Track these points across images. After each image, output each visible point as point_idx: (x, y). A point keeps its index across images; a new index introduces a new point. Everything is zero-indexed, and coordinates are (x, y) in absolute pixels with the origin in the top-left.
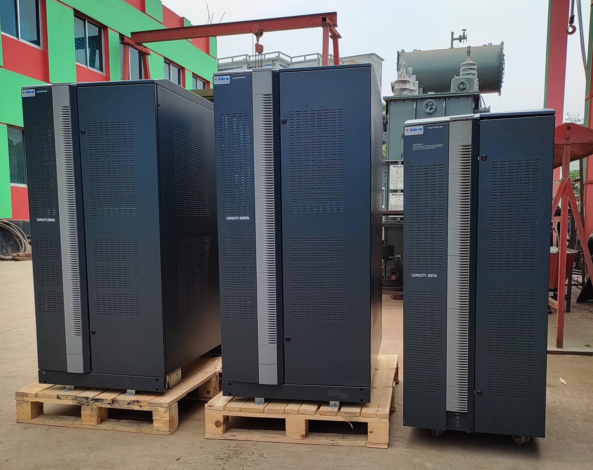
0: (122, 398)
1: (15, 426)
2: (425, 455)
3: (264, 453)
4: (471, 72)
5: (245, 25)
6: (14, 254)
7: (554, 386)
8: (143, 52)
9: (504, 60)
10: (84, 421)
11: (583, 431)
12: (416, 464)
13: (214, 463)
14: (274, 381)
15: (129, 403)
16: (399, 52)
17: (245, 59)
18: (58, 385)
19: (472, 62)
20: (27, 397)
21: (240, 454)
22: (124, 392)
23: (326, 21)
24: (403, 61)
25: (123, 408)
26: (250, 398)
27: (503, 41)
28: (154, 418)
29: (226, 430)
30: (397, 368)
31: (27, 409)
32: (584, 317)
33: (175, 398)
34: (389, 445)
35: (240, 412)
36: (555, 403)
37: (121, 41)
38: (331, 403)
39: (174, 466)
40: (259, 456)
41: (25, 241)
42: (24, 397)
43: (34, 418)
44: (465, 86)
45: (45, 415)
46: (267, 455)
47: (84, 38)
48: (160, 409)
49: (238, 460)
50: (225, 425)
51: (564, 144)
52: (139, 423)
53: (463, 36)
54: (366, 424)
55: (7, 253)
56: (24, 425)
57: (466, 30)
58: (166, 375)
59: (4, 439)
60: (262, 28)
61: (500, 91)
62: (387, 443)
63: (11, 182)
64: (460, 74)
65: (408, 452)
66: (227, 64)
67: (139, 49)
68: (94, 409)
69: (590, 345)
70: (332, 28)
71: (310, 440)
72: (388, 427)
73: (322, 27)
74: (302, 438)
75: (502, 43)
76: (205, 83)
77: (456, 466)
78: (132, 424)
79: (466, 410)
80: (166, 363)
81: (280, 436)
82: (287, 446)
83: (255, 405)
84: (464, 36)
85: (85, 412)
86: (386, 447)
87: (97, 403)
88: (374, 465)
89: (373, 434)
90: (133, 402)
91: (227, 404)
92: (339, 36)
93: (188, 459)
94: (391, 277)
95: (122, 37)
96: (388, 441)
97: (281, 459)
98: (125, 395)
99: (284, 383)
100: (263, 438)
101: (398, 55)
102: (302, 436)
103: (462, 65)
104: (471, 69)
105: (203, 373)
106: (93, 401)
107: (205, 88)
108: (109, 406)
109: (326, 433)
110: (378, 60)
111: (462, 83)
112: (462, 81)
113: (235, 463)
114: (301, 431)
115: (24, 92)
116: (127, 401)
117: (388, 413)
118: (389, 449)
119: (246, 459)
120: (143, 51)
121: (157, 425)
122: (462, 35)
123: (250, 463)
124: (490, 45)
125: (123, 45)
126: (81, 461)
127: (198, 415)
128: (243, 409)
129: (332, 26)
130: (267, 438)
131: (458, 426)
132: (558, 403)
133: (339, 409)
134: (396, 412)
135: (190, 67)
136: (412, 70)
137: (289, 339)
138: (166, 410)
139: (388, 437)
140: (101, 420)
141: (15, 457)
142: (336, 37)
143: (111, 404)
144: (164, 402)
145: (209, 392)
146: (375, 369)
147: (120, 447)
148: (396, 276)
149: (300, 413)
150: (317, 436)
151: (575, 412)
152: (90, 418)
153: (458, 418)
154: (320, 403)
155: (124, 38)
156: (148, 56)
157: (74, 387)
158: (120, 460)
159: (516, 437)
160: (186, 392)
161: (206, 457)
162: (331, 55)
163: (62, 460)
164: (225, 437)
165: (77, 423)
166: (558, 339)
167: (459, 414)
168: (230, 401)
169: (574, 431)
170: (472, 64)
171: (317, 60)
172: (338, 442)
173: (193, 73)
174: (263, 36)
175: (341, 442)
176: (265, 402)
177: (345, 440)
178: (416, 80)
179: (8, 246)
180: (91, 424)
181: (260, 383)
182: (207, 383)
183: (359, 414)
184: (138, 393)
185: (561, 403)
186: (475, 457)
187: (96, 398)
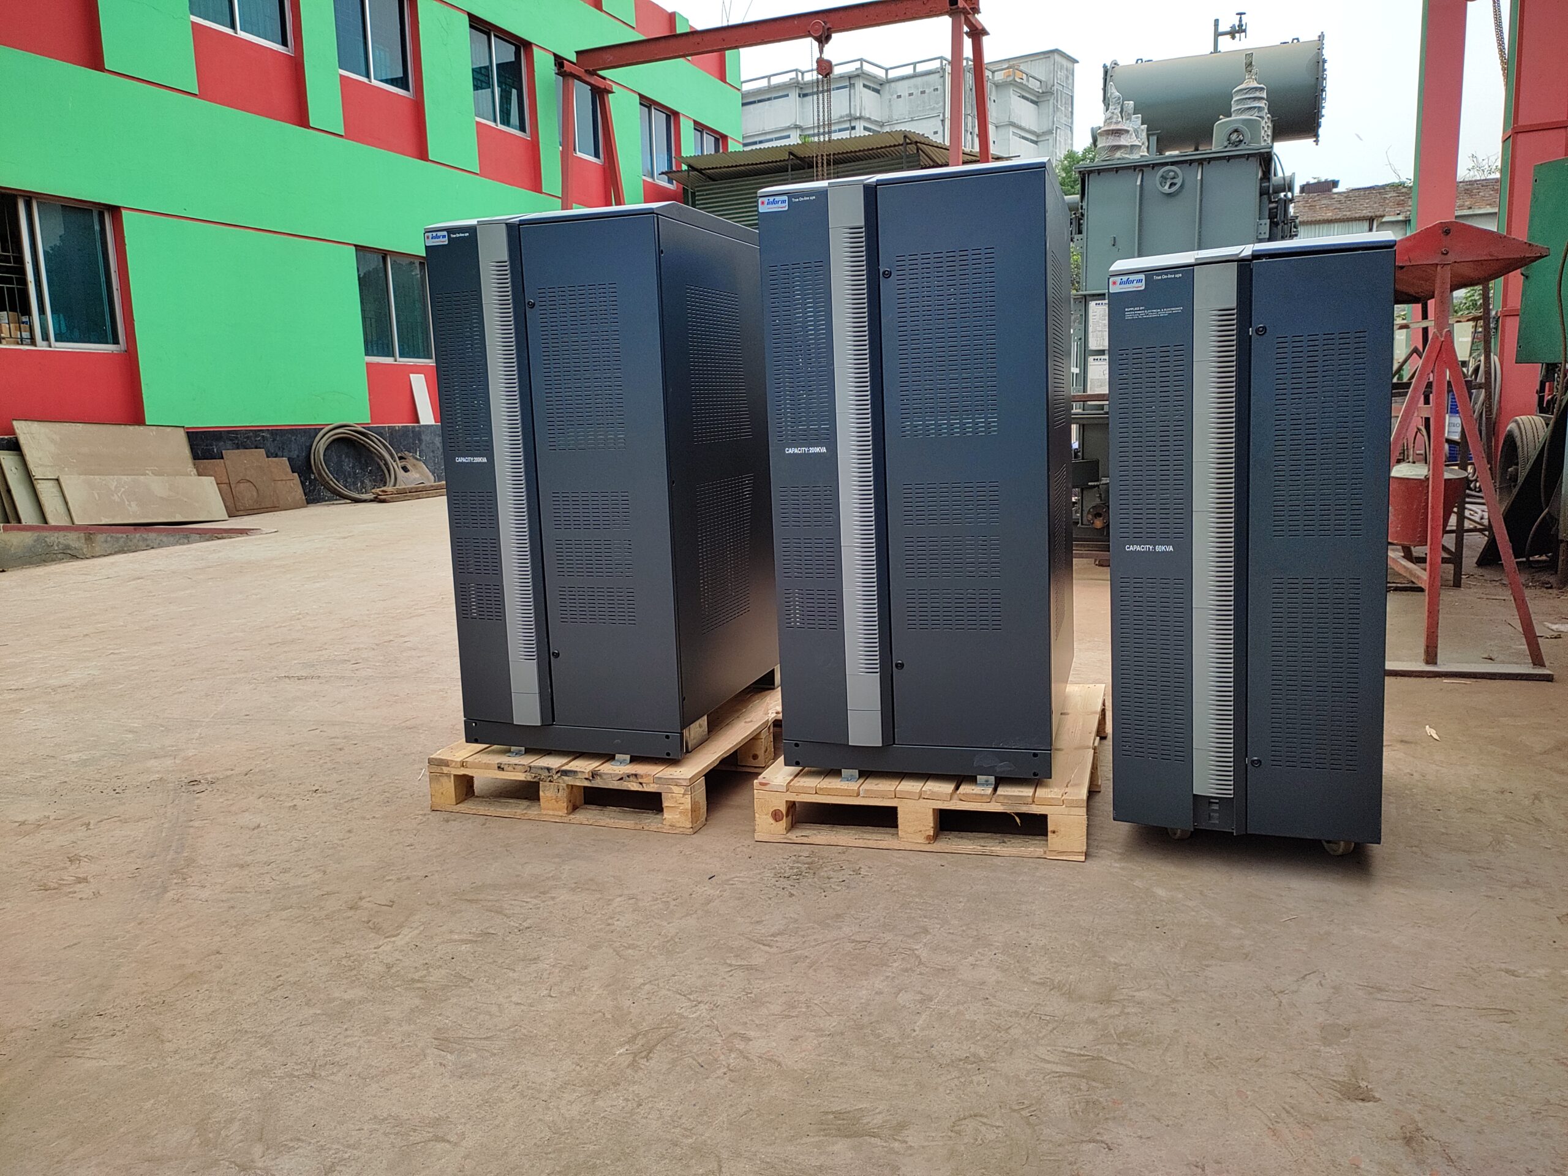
0: (607, 768)
1: (430, 816)
2: (1154, 873)
3: (860, 868)
4: (1252, 105)
5: (796, 22)
6: (377, 490)
7: (1411, 743)
8: (599, 88)
9: (1325, 70)
10: (544, 809)
11: (1461, 831)
12: (1137, 890)
13: (775, 885)
14: (875, 739)
15: (621, 779)
16: (1106, 67)
17: (794, 78)
18: (495, 746)
19: (1256, 85)
20: (448, 766)
21: (818, 869)
22: (610, 758)
23: (957, 4)
24: (1114, 90)
25: (611, 787)
26: (832, 769)
27: (1322, 33)
28: (665, 804)
29: (792, 827)
30: (1103, 711)
31: (449, 787)
32: (1488, 596)
33: (700, 769)
34: (1087, 855)
35: (816, 795)
36: (1412, 775)
37: (558, 69)
38: (980, 778)
39: (705, 889)
40: (852, 873)
41: (394, 464)
42: (443, 768)
43: (459, 803)
44: (1241, 136)
45: (477, 797)
46: (867, 871)
47: (488, 67)
48: (675, 789)
49: (816, 880)
50: (790, 817)
51: (1437, 264)
52: (639, 812)
53: (1238, 26)
54: (1044, 818)
55: (363, 489)
56: (446, 815)
57: (1245, 14)
58: (683, 727)
59: (414, 840)
60: (829, 25)
61: (1316, 136)
62: (1084, 851)
63: (366, 355)
64: (1232, 110)
65: (1122, 868)
66: (759, 91)
67: (593, 82)
68: (561, 788)
69: (1493, 658)
70: (969, 16)
71: (940, 845)
72: (1086, 822)
73: (950, 15)
74: (927, 842)
75: (1321, 37)
76: (718, 139)
77: (1213, 895)
78: (627, 815)
79: (1230, 794)
80: (682, 707)
81: (887, 837)
82: (901, 855)
83: (842, 783)
84: (1240, 26)
85: (546, 793)
86: (1082, 858)
87: (566, 778)
88: (1060, 890)
89: (1057, 836)
90: (628, 776)
91: (792, 780)
92: (984, 32)
93: (728, 877)
94: (1093, 523)
95: (559, 61)
96: (1085, 848)
97: (892, 879)
98: (612, 763)
99: (894, 743)
100: (857, 840)
101: (1106, 73)
102: (928, 837)
103: (1236, 92)
104: (1255, 99)
105: (746, 722)
106: (559, 774)
107: (719, 151)
108: (587, 784)
109: (972, 832)
110: (1065, 62)
111: (1236, 131)
112: (1235, 126)
113: (811, 885)
114: (924, 829)
115: (428, 237)
116: (618, 774)
117: (1085, 797)
118: (1086, 864)
119: (829, 878)
120: (600, 86)
121: (670, 817)
122: (1237, 23)
123: (838, 885)
124: (1295, 41)
125: (561, 78)
126: (548, 878)
127: (738, 799)
128: (821, 789)
129: (969, 13)
130: (865, 841)
131: (1215, 821)
132: (1416, 776)
133: (995, 790)
134: (1101, 794)
135: (690, 109)
136: (1133, 106)
137: (902, 665)
138: (685, 790)
139: (1085, 840)
140: (574, 808)
141: (437, 871)
142: (977, 33)
143: (590, 780)
144: (682, 777)
145: (755, 757)
146: (1061, 714)
147: (610, 854)
148: (1103, 519)
149: (923, 796)
150: (956, 837)
151: (1450, 793)
152: (555, 803)
153: (1216, 807)
154: (960, 779)
155: (563, 63)
156: (610, 95)
157: (525, 749)
158: (614, 877)
159: (1328, 842)
160: (718, 757)
161: (760, 874)
162: (967, 59)
163: (518, 876)
164: (790, 839)
165: (533, 812)
166: (1427, 647)
167: (1217, 801)
168: (796, 776)
169: (1443, 830)
170: (1256, 89)
171: (939, 70)
172: (993, 849)
173: (695, 122)
174: (831, 42)
175: (999, 849)
176: (860, 776)
177: (1006, 845)
178: (1142, 124)
179: (365, 475)
180: (556, 813)
181: (850, 744)
182: (753, 740)
183: (1030, 800)
184: (634, 760)
185: (1424, 776)
186: (1249, 878)
187: (564, 768)
